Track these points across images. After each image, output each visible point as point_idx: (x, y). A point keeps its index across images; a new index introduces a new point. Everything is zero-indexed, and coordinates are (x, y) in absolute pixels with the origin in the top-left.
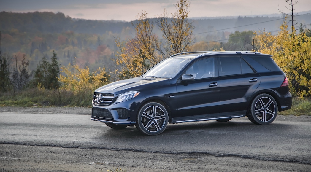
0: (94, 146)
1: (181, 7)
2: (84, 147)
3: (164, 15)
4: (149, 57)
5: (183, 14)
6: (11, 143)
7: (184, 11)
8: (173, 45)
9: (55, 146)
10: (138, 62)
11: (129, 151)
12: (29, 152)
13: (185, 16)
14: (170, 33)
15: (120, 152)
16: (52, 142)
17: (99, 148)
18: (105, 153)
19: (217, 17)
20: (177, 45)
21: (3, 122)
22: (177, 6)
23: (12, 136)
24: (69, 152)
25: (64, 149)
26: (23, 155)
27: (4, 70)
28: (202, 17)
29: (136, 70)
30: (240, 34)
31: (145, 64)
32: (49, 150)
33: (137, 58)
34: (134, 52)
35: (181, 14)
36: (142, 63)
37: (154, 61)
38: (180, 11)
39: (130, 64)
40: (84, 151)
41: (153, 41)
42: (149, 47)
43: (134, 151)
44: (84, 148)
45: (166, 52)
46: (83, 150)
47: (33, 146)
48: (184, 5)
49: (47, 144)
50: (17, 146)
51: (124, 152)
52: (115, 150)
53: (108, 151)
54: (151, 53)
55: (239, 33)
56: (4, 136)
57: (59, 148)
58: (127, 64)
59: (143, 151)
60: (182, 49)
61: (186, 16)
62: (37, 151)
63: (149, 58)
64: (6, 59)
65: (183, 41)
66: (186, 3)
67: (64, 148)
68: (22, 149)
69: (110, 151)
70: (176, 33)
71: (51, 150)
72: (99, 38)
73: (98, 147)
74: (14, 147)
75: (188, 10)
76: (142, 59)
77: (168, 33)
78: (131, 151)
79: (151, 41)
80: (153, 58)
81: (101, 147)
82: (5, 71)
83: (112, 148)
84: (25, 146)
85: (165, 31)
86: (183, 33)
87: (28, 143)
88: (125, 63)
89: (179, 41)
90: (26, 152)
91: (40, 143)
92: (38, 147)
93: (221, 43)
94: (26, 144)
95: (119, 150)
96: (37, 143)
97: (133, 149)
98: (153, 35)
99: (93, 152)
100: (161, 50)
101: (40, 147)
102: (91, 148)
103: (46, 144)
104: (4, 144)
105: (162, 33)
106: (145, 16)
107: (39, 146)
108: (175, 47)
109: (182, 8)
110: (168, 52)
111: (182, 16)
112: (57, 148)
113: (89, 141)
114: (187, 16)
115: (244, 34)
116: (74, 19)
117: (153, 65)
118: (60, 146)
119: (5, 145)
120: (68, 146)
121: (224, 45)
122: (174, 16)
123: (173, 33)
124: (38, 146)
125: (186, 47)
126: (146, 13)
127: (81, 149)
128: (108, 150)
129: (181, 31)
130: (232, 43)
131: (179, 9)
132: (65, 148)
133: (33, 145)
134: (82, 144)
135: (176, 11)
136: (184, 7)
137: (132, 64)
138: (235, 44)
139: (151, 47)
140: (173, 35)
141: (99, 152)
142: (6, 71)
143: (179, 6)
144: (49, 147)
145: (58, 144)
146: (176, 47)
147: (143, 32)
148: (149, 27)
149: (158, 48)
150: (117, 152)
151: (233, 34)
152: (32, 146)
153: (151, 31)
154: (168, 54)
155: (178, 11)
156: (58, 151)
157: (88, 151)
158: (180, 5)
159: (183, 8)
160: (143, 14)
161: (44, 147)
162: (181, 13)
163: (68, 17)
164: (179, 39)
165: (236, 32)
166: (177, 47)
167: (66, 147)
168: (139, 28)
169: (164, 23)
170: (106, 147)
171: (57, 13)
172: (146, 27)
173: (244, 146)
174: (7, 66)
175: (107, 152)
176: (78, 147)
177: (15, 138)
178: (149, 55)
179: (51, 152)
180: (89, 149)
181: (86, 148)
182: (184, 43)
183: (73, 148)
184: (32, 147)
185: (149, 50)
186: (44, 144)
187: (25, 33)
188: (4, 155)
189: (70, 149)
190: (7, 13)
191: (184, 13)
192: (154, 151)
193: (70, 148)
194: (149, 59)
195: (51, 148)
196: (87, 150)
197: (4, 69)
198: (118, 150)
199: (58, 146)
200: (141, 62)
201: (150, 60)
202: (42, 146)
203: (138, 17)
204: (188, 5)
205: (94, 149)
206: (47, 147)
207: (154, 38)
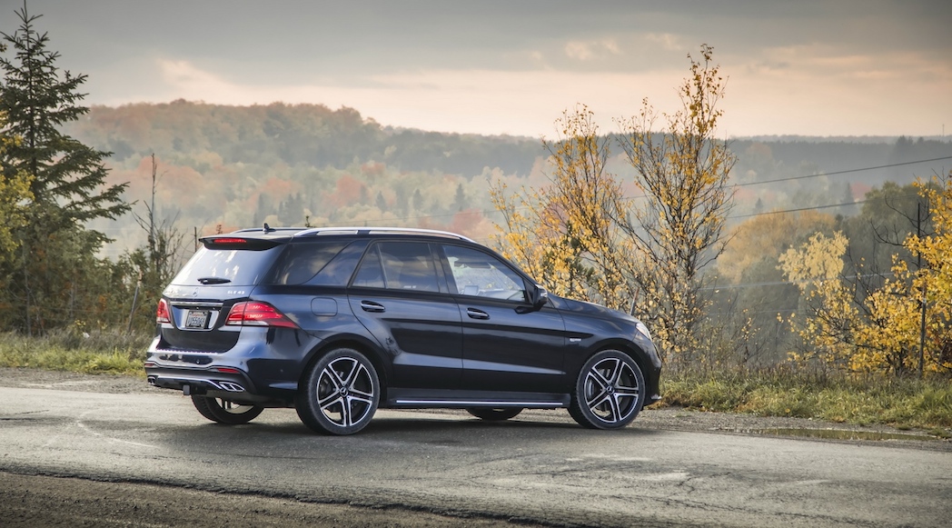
0: (395, 500)
1: (696, 96)
2: (362, 502)
3: (642, 118)
4: (593, 245)
5: (701, 117)
6: (151, 482)
7: (705, 108)
8: (668, 211)
9: (277, 495)
10: (559, 260)
11: (497, 521)
12: (201, 511)
13: (709, 124)
14: (658, 174)
15: (468, 521)
16: (270, 484)
17: (407, 508)
18: (424, 522)
19: (830, 137)
20: (678, 210)
21: (136, 420)
22: (684, 94)
23: (155, 461)
24: (317, 515)
25: (303, 504)
26: (183, 517)
27: (158, 270)
28: (784, 136)
29: (552, 283)
30: (900, 191)
31: (580, 268)
32: (260, 507)
33: (554, 246)
34: (546, 227)
35: (695, 119)
36: (569, 264)
37: (608, 259)
38: (692, 107)
39: (535, 266)
40: (362, 515)
41: (607, 196)
42: (592, 214)
43: (513, 521)
44: (364, 505)
45: (646, 233)
46: (360, 510)
47: (214, 494)
48: (705, 90)
49: (256, 489)
50: (168, 490)
51: (482, 521)
52: (456, 516)
53: (433, 516)
54: (600, 233)
55: (898, 187)
56: (134, 460)
57: (290, 502)
58: (523, 265)
59: (539, 523)
60: (695, 226)
61: (712, 122)
62: (223, 508)
63: (593, 250)
64: (168, 237)
65: (701, 201)
66: (712, 84)
67: (305, 501)
68: (181, 499)
69: (439, 518)
70: (679, 173)
71: (267, 507)
72: (460, 189)
73: (406, 504)
74: (158, 494)
75: (718, 107)
76: (572, 250)
77: (655, 176)
78: (503, 522)
79: (599, 196)
80: (604, 249)
81: (413, 505)
82: (162, 272)
83: (446, 508)
84: (191, 493)
85: (645, 169)
86: (699, 176)
87: (201, 482)
88: (519, 261)
89: (687, 201)
90: (191, 508)
91: (235, 484)
92: (229, 497)
93: (839, 218)
94: (193, 487)
95: (467, 517)
96: (227, 484)
97: (510, 514)
98: (608, 177)
99: (389, 518)
100: (629, 224)
101: (235, 497)
102: (385, 507)
103: (252, 488)
104: (132, 485)
105: (636, 172)
106: (583, 121)
107: (233, 493)
108: (674, 217)
109: (699, 99)
110: (650, 231)
111: (699, 124)
112: (283, 501)
113: (379, 486)
114: (715, 123)
115: (911, 191)
116: (389, 128)
117: (603, 269)
118: (294, 496)
119: (132, 487)
120: (317, 496)
121: (845, 224)
122: (674, 122)
123: (667, 176)
124: (228, 493)
125: (707, 219)
126: (588, 110)
127: (355, 509)
128: (436, 513)
129: (694, 170)
130: (872, 216)
131: (690, 101)
132: (307, 504)
133: (216, 489)
134: (360, 492)
135: (682, 108)
136: (704, 97)
137: (538, 266)
138: (882, 221)
139: (599, 215)
140: (668, 179)
141: (406, 520)
142: (166, 273)
143: (688, 93)
144: (260, 499)
145: (287, 491)
146: (676, 218)
147: (576, 167)
148: (597, 155)
149: (619, 220)
150: (460, 521)
151: (876, 191)
152: (211, 491)
153: (600, 166)
154: (652, 240)
155: (688, 106)
156: (286, 510)
157: (376, 514)
158: (694, 90)
159: (702, 98)
160: (579, 113)
161: (245, 499)
162: (696, 114)
163: (370, 121)
164: (685, 194)
165: (887, 185)
166: (680, 217)
167: (310, 499)
168: (564, 154)
169: (642, 143)
170: (428, 506)
171: (340, 107)
172: (588, 155)
173: (851, 523)
174: (169, 259)
175: (430, 519)
176: (345, 502)
177: (166, 468)
178: (594, 240)
179: (264, 511)
180: (378, 509)
181: (370, 506)
182: (701, 208)
183: (331, 503)
184: (210, 494)
185: (593, 224)
186: (246, 487)
187: (240, 164)
188: (127, 517)
189: (322, 506)
190: (191, 104)
191: (706, 114)
192: (573, 523)
193: (321, 502)
194: (592, 253)
195: (265, 500)
196: (372, 511)
197: (159, 267)
198: (465, 516)
199: (286, 496)
200: (567, 261)
201: (594, 255)
202: (241, 494)
203: (562, 122)
204: (719, 91)
205: (394, 511)
206: (253, 499)
207: (610, 189)
